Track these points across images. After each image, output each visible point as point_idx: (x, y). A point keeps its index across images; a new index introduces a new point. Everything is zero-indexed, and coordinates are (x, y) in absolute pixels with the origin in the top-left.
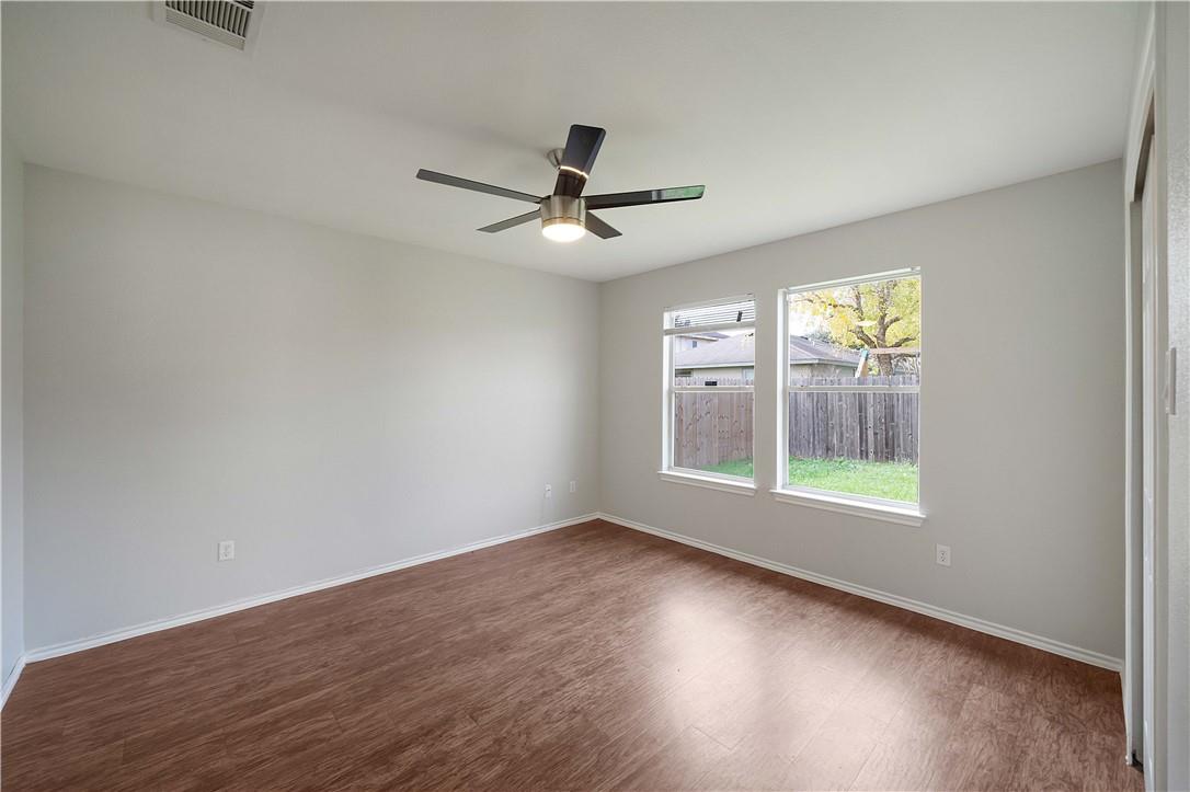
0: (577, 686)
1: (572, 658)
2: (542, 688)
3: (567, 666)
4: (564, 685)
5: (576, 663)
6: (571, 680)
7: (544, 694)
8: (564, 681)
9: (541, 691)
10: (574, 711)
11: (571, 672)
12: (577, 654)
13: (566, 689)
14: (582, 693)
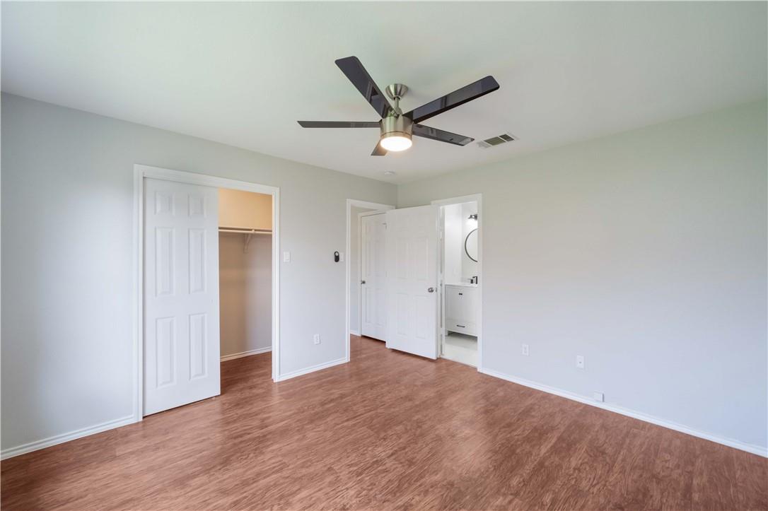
0: (384, 453)
1: (390, 476)
2: (406, 453)
3: (392, 468)
4: (392, 454)
5: (386, 471)
6: (389, 457)
7: (404, 448)
8: (394, 457)
9: (407, 450)
10: (385, 439)
11: (389, 463)
12: (386, 479)
13: (391, 451)
14: (380, 449)
